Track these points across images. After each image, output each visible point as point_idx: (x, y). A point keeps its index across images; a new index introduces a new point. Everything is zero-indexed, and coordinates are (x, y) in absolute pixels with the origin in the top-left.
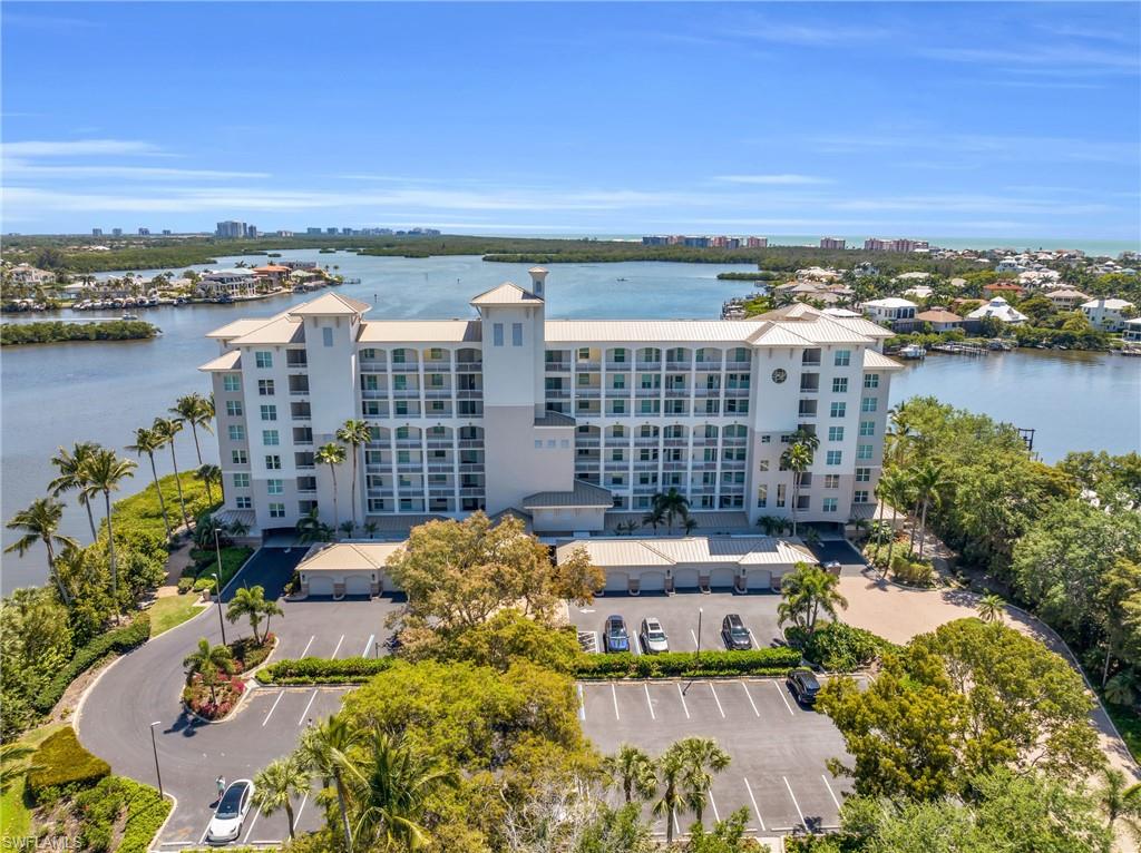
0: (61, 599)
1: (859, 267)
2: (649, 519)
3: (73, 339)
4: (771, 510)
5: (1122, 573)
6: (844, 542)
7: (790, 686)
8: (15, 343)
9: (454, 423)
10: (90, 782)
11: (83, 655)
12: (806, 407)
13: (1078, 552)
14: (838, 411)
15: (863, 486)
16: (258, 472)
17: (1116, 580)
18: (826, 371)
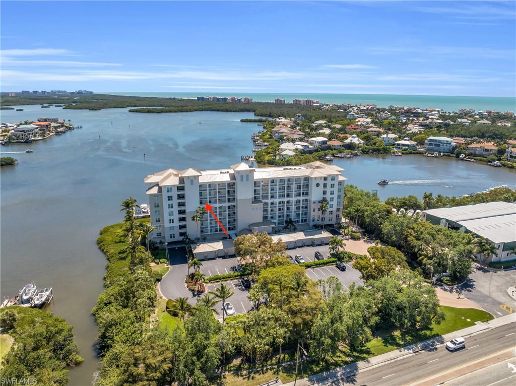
2: (286, 228)
4: (316, 222)
5: (407, 232)
6: (334, 230)
7: (337, 267)
9: (226, 205)
12: (324, 193)
13: (398, 228)
14: (332, 193)
15: (338, 213)
16: (167, 225)
17: (406, 234)
18: (329, 182)
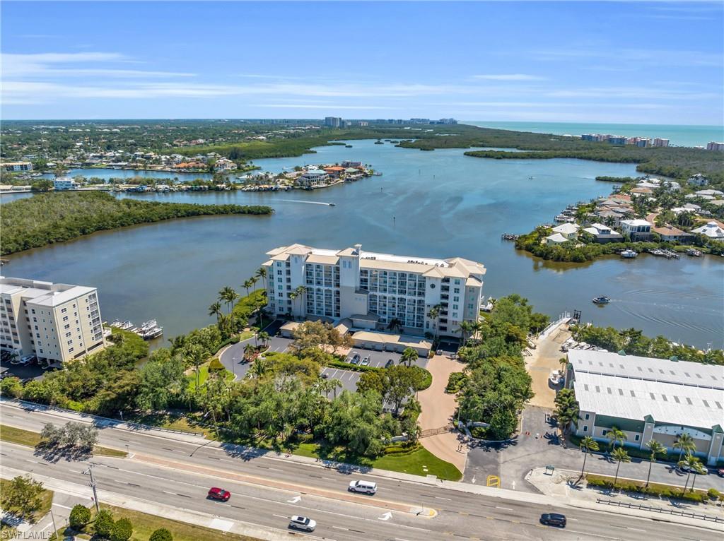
0: (220, 328)
1: (692, 177)
3: (239, 213)
8: (217, 213)
9: (333, 289)
10: (221, 369)
11: (223, 343)
12: (444, 297)
14: (456, 299)
16: (277, 297)
18: (452, 286)
